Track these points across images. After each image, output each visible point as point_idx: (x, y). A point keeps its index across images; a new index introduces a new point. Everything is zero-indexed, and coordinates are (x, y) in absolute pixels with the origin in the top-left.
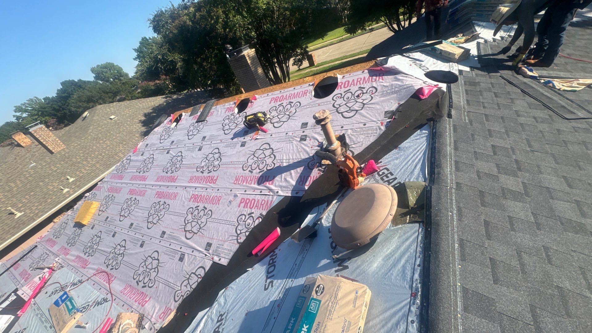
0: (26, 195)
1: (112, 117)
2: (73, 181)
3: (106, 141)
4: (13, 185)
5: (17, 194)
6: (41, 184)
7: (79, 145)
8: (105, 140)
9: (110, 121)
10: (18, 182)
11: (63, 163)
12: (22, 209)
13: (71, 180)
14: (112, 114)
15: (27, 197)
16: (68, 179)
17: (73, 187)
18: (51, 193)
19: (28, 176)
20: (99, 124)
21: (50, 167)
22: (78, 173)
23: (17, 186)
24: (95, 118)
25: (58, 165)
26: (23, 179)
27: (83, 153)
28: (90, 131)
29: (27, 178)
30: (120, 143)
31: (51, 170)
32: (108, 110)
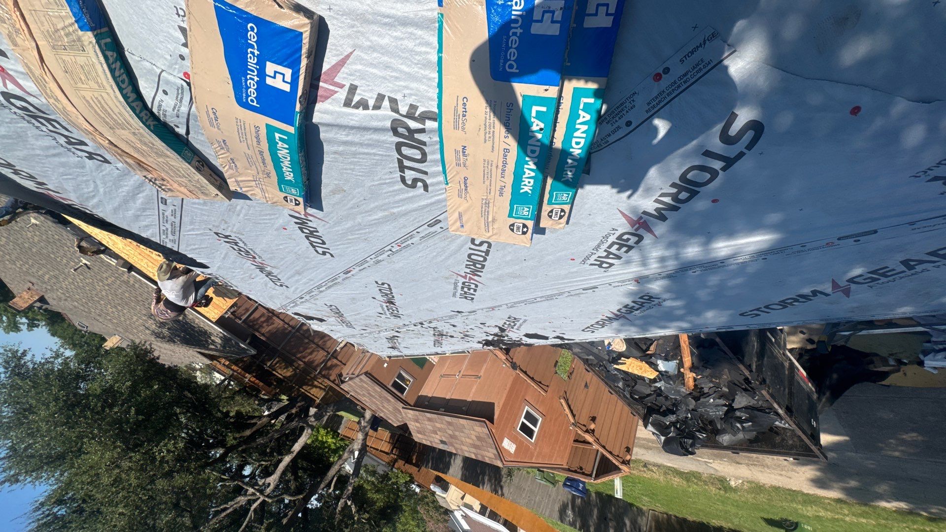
12: (76, 260)
18: (44, 237)
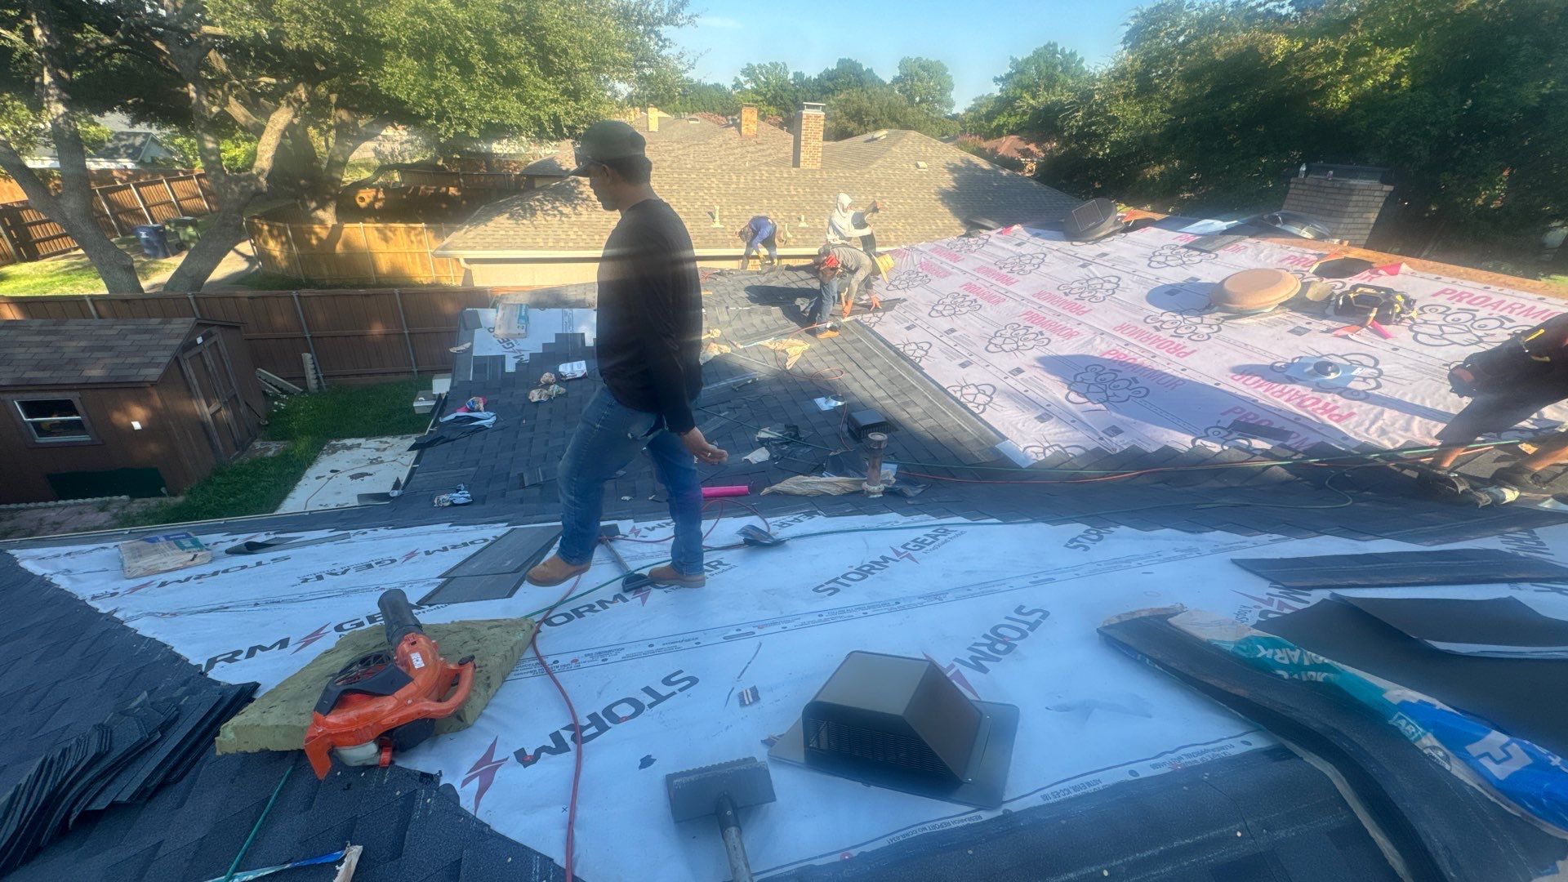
0: (740, 204)
1: (922, 164)
2: (803, 228)
3: (885, 198)
4: (734, 177)
5: (731, 195)
6: (765, 201)
7: (846, 178)
8: (885, 195)
9: (913, 167)
10: (742, 180)
11: (808, 190)
13: (803, 224)
14: (924, 159)
15: (740, 207)
16: (800, 219)
17: (799, 237)
19: (758, 178)
20: (893, 163)
21: (789, 185)
22: (817, 220)
23: (738, 183)
24: (893, 149)
25: (800, 190)
26: (749, 178)
28: (875, 166)
29: (754, 181)
30: (904, 216)
31: (788, 190)
32: (923, 148)
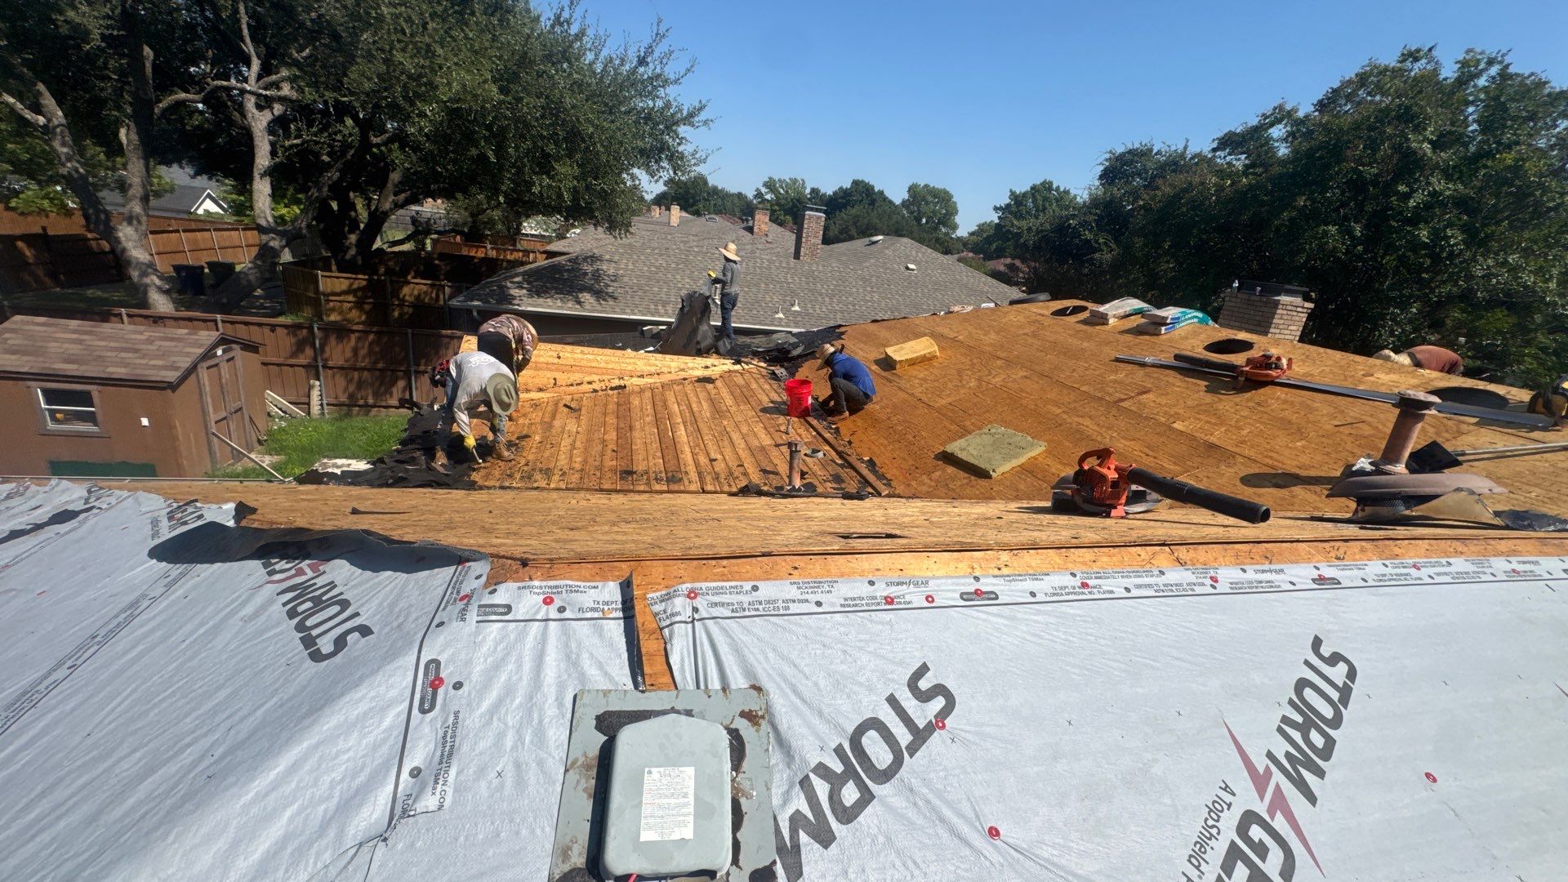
1: (911, 266)
2: (796, 311)
6: (763, 285)
8: (875, 289)
11: (803, 279)
13: (796, 308)
14: (915, 263)
16: (793, 304)
17: (791, 318)
18: (763, 305)
19: (759, 265)
20: (885, 263)
21: (787, 273)
22: (810, 306)
24: (886, 252)
25: (796, 278)
27: (836, 286)
28: (868, 264)
29: (754, 267)
30: (891, 309)
31: (785, 278)
